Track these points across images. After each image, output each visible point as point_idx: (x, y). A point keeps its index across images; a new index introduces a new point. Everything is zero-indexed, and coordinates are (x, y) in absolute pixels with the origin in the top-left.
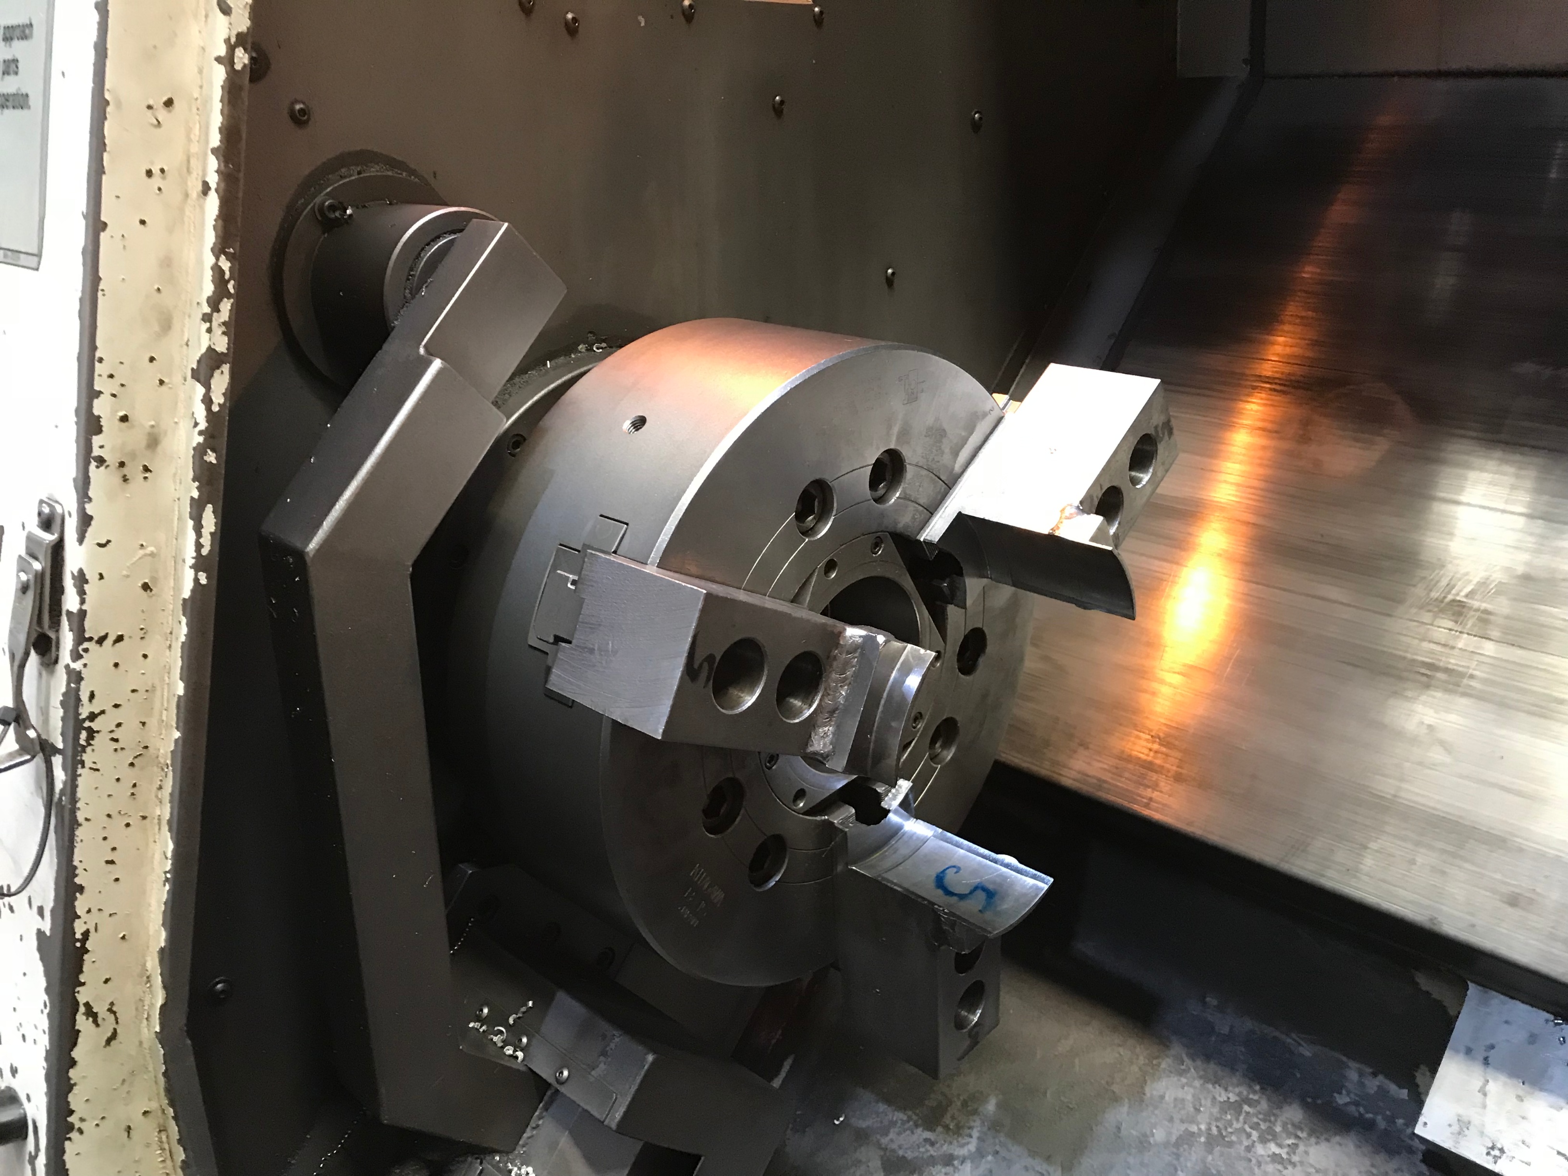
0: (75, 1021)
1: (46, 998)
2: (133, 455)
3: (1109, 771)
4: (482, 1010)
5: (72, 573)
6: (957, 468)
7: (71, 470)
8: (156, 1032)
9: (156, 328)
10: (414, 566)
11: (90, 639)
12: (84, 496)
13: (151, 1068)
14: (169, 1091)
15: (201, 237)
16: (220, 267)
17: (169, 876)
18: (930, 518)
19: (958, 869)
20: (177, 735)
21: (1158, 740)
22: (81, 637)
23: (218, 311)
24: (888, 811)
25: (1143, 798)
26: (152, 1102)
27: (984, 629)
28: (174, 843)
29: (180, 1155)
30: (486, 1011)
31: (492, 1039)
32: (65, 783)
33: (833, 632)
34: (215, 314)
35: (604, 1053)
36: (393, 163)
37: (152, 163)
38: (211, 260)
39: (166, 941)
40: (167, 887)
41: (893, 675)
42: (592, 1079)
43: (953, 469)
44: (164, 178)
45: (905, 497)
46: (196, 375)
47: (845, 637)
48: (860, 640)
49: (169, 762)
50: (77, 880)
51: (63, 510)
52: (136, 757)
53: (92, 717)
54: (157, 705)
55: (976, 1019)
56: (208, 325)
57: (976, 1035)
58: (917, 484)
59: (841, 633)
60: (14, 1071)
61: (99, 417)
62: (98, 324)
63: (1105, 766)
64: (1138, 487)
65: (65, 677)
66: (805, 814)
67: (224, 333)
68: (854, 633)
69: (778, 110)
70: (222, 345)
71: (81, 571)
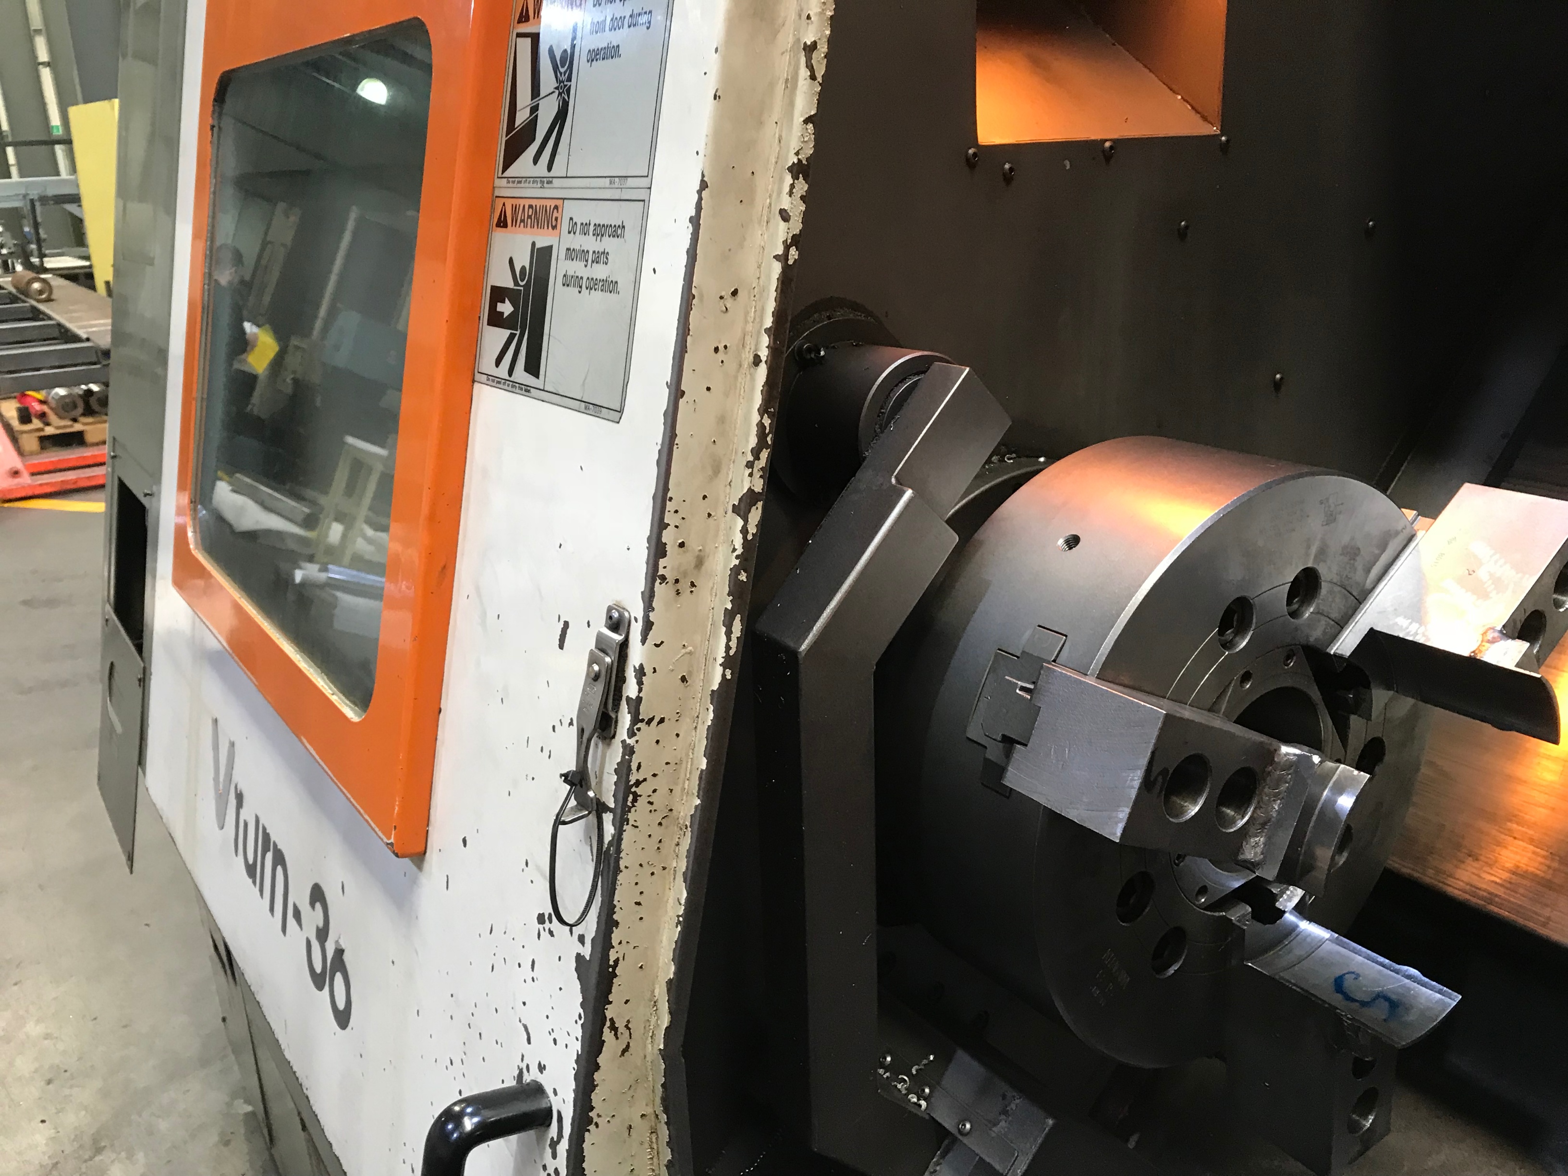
0: (603, 1033)
1: (581, 1011)
2: (685, 574)
3: (1501, 885)
4: (886, 1059)
5: (634, 667)
6: (1369, 583)
7: (641, 585)
8: (660, 1049)
9: (710, 473)
10: (877, 665)
11: (642, 721)
12: (649, 607)
13: (650, 1079)
14: (664, 1100)
15: (751, 400)
16: (763, 424)
17: (681, 919)
18: (1339, 633)
19: (1358, 976)
20: (698, 802)
21: (1558, 858)
22: (636, 720)
23: (759, 459)
24: (1284, 912)
25: (1541, 916)
26: (648, 1107)
27: (1384, 738)
28: (688, 893)
29: (667, 1155)
30: (889, 1059)
31: (896, 1086)
32: (613, 836)
33: (1269, 750)
34: (756, 461)
35: (1005, 1112)
36: (855, 307)
37: (720, 342)
38: (756, 418)
39: (675, 973)
40: (679, 928)
41: (1325, 793)
42: (993, 1135)
43: (1364, 585)
44: (726, 353)
45: (1317, 612)
46: (736, 509)
47: (1280, 755)
48: (1295, 758)
49: (688, 824)
50: (615, 917)
51: (630, 616)
52: (663, 818)
53: (638, 783)
54: (682, 776)
55: (1368, 1125)
56: (750, 470)
57: (1369, 1140)
58: (1330, 600)
59: (1277, 750)
60: (542, 1068)
61: (666, 544)
62: (672, 471)
63: (1498, 880)
64: (1562, 610)
65: (621, 750)
66: (1205, 909)
67: (761, 477)
68: (1288, 751)
69: (1182, 234)
70: (758, 486)
71: (641, 666)
